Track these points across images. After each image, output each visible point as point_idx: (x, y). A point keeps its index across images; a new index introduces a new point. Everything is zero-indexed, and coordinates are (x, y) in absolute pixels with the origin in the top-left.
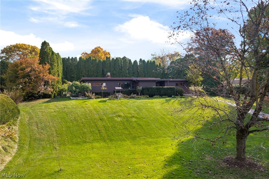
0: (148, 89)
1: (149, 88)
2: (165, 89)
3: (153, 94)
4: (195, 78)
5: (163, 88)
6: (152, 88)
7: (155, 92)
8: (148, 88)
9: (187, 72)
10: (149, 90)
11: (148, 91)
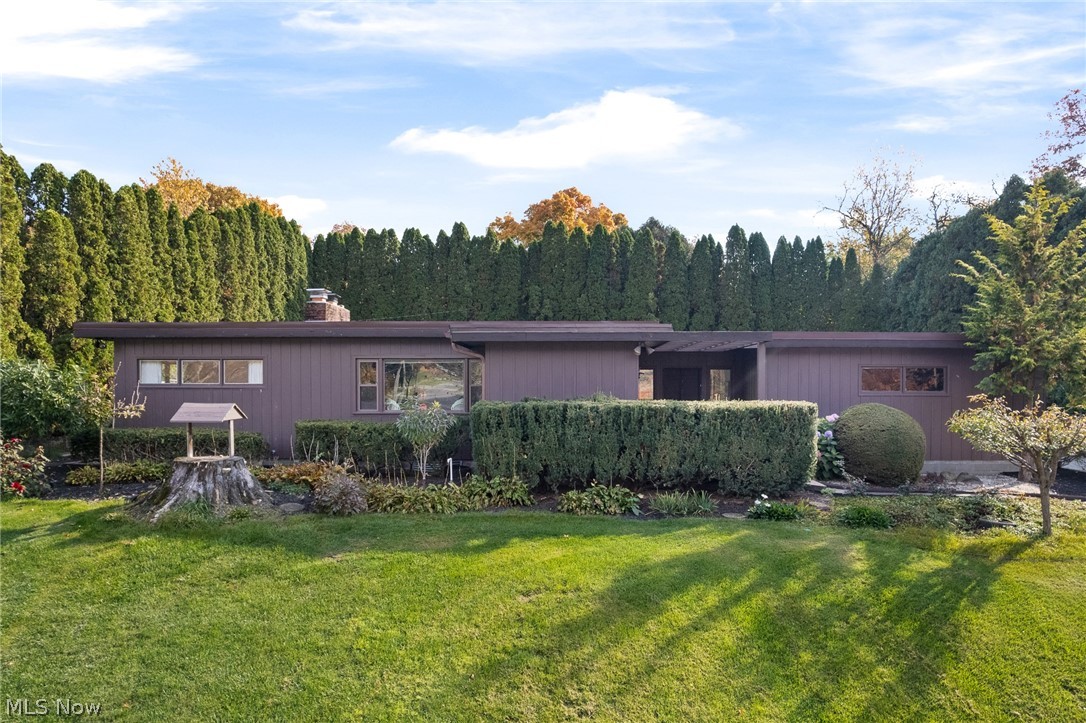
0: (525, 424)
1: (531, 415)
2: (704, 424)
3: (575, 470)
4: (1049, 323)
5: (678, 418)
6: (571, 413)
7: (592, 450)
8: (523, 417)
9: (969, 274)
10: (538, 432)
11: (525, 438)
